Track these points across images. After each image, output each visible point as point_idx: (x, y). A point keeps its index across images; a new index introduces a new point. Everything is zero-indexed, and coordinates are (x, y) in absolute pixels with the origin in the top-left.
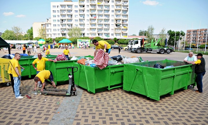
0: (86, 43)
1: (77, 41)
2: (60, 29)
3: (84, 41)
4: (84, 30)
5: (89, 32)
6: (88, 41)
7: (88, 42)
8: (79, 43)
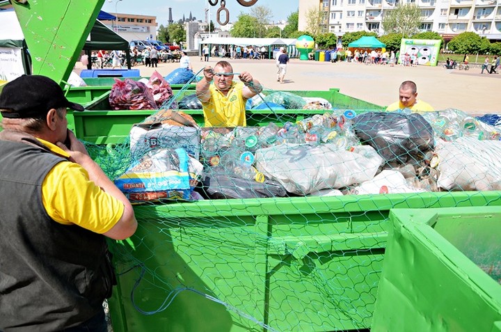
0: (425, 50)
1: (399, 44)
2: (365, 11)
3: (420, 45)
4: (431, 14)
5: (444, 20)
6: (433, 45)
7: (432, 48)
8: (404, 48)
